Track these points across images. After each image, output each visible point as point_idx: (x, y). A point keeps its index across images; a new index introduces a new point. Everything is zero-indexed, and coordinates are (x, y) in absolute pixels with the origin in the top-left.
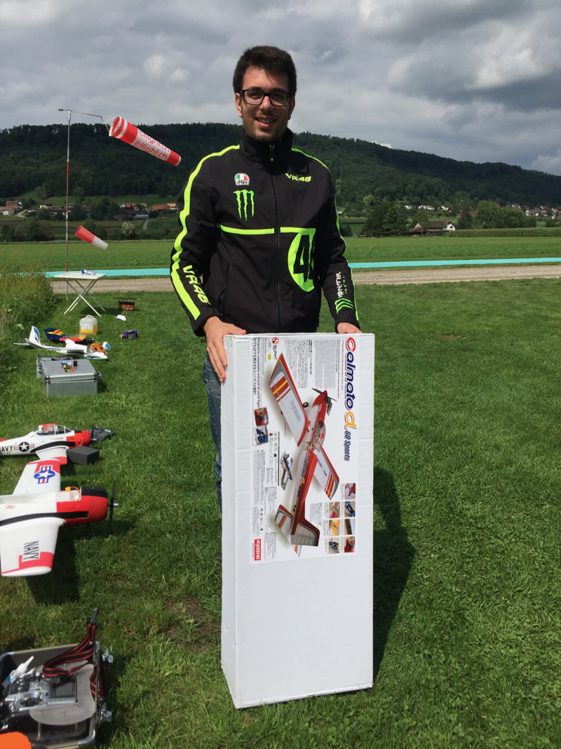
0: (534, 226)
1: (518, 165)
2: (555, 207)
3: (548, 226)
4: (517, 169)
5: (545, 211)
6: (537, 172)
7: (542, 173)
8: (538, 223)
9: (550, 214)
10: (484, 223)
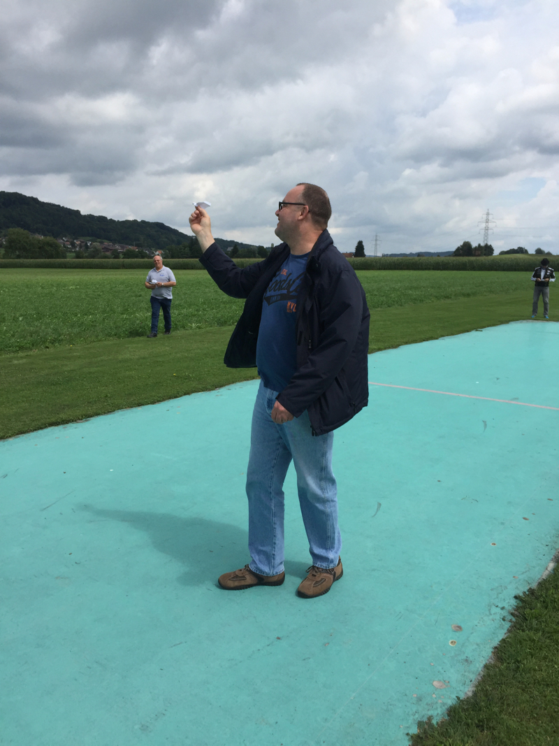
0: (65, 257)
1: (35, 196)
2: (77, 239)
3: (78, 257)
4: (35, 200)
5: (68, 243)
6: (54, 205)
7: (59, 206)
8: (68, 254)
9: (73, 244)
10: (17, 253)
